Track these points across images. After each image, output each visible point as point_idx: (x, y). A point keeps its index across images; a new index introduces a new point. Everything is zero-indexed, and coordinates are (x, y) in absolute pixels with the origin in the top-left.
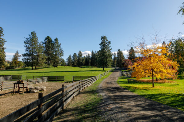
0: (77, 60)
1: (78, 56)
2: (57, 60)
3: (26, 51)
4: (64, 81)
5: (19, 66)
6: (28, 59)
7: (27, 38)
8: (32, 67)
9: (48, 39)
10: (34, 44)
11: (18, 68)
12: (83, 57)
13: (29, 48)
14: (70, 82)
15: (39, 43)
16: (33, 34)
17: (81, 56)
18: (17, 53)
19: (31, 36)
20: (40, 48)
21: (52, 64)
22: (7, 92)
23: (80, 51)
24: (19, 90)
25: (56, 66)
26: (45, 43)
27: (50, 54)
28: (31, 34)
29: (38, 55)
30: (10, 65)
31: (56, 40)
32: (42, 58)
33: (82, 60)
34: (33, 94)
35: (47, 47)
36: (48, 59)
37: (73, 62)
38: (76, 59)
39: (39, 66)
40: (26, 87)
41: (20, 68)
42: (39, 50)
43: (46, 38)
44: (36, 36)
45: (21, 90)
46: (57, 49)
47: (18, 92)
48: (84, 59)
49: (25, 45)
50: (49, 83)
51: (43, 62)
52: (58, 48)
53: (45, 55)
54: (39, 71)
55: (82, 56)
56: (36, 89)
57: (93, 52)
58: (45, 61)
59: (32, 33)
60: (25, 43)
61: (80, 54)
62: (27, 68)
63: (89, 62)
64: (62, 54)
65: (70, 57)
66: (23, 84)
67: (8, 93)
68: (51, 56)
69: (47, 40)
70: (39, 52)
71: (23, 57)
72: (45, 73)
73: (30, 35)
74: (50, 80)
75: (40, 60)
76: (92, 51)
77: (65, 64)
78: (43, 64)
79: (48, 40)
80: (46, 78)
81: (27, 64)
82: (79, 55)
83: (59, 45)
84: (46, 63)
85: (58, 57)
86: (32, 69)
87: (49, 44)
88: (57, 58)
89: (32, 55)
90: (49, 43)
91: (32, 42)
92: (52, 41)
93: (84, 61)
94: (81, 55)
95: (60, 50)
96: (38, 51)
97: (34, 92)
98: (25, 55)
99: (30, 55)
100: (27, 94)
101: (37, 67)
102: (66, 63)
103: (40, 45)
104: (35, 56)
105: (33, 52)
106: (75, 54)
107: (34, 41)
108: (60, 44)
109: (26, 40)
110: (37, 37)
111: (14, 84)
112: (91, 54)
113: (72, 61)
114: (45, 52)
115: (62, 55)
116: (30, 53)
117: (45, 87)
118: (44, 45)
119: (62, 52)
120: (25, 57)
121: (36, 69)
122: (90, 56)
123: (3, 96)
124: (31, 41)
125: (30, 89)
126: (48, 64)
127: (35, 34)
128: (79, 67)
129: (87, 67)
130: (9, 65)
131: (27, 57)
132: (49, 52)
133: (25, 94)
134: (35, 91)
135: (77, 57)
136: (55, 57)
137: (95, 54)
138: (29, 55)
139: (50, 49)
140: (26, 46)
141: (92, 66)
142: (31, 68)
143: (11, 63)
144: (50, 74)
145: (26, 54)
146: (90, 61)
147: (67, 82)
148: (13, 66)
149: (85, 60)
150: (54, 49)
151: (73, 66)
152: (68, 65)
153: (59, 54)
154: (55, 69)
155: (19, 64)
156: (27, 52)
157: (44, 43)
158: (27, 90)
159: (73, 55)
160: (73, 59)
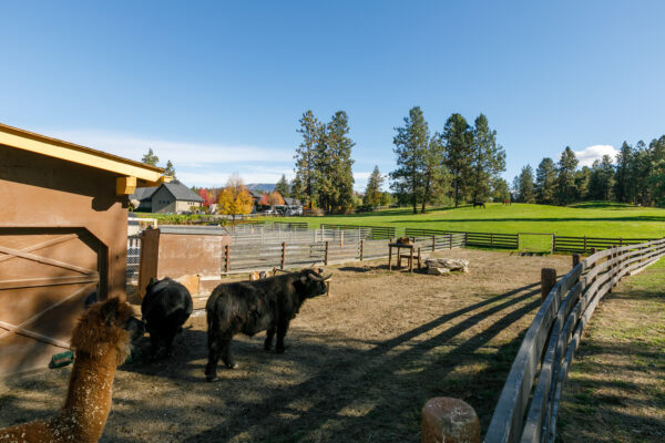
0: (554, 183)
1: (559, 167)
2: (484, 183)
3: (398, 164)
4: (516, 248)
5: (383, 203)
6: (402, 186)
7: (399, 130)
8: (415, 205)
9: (456, 122)
10: (419, 141)
11: (380, 209)
12: (579, 167)
13: (405, 156)
14: (541, 254)
15: (431, 136)
16: (416, 114)
17: (571, 168)
18: (376, 172)
19: (410, 120)
20: (434, 152)
21: (469, 198)
22: (372, 265)
23: (568, 149)
24: (399, 263)
25: (481, 204)
26: (447, 136)
27: (463, 166)
28: (408, 116)
29: (428, 173)
30: (364, 202)
31: (481, 121)
32: (441, 181)
33: (578, 181)
34: (434, 277)
35: (452, 147)
36: (458, 183)
37: (540, 191)
38: (550, 180)
39: (432, 203)
40: (418, 258)
41: (386, 208)
42: (431, 159)
43: (450, 121)
44: (422, 119)
45: (404, 263)
46: (483, 151)
47: (398, 267)
48: (585, 178)
49: (396, 148)
50: (469, 251)
51: (442, 192)
52: (488, 147)
53: (447, 171)
54: (432, 217)
55: (576, 164)
56: (443, 265)
57: (626, 149)
58: (447, 188)
59: (411, 113)
60: (395, 142)
61: (569, 159)
62: (402, 208)
63: (606, 187)
64: (499, 163)
65: (526, 174)
66: (411, 247)
67: (377, 268)
68: (464, 173)
69: (452, 126)
70: (432, 163)
71: (392, 182)
72: (452, 224)
73: (406, 120)
74: (471, 242)
75: (435, 186)
76: (625, 144)
77: (509, 198)
78: (443, 197)
79: (455, 127)
80: (459, 239)
81: (402, 199)
82: (562, 161)
83: (491, 137)
84: (450, 194)
85: (488, 176)
86: (415, 212)
87: (460, 138)
88: (483, 179)
89: (414, 172)
90: (457, 135)
91: (413, 138)
92: (468, 127)
93: (585, 185)
94: (575, 162)
95: (495, 150)
96: (428, 162)
97: (438, 274)
98: (396, 175)
99: (409, 174)
100: (421, 276)
101: (428, 207)
102: (511, 195)
103: (433, 143)
104: (420, 175)
105: (415, 166)
106: (547, 161)
107: (418, 135)
108: (495, 133)
109: (397, 133)
110: (425, 120)
111: (391, 246)
112: (617, 157)
113: (535, 186)
114: (448, 164)
115: (502, 168)
116: (408, 168)
117: (467, 263)
118: (445, 142)
119: (500, 159)
120: (397, 180)
121: (423, 211)
122: (614, 162)
123: (368, 273)
124: (411, 136)
125: (427, 262)
126: (458, 198)
127: (420, 113)
128: (562, 203)
129: (597, 206)
130: (361, 203)
131: (401, 180)
132: (459, 160)
133: (417, 276)
134: (442, 271)
135: (557, 170)
136: (478, 176)
137: (637, 155)
138: (405, 175)
139: (462, 153)
140: (398, 152)
141: (621, 201)
142: (412, 208)
143: (365, 199)
144: (467, 227)
145: (400, 171)
146: (613, 182)
147: (531, 254)
148: (370, 206)
149: (588, 180)
150: (473, 151)
151: (538, 203)
152: (521, 199)
153: (489, 165)
154: (476, 213)
155: (383, 198)
156: (400, 167)
157: (442, 137)
158: (419, 265)
159: (540, 166)
160: (538, 180)
